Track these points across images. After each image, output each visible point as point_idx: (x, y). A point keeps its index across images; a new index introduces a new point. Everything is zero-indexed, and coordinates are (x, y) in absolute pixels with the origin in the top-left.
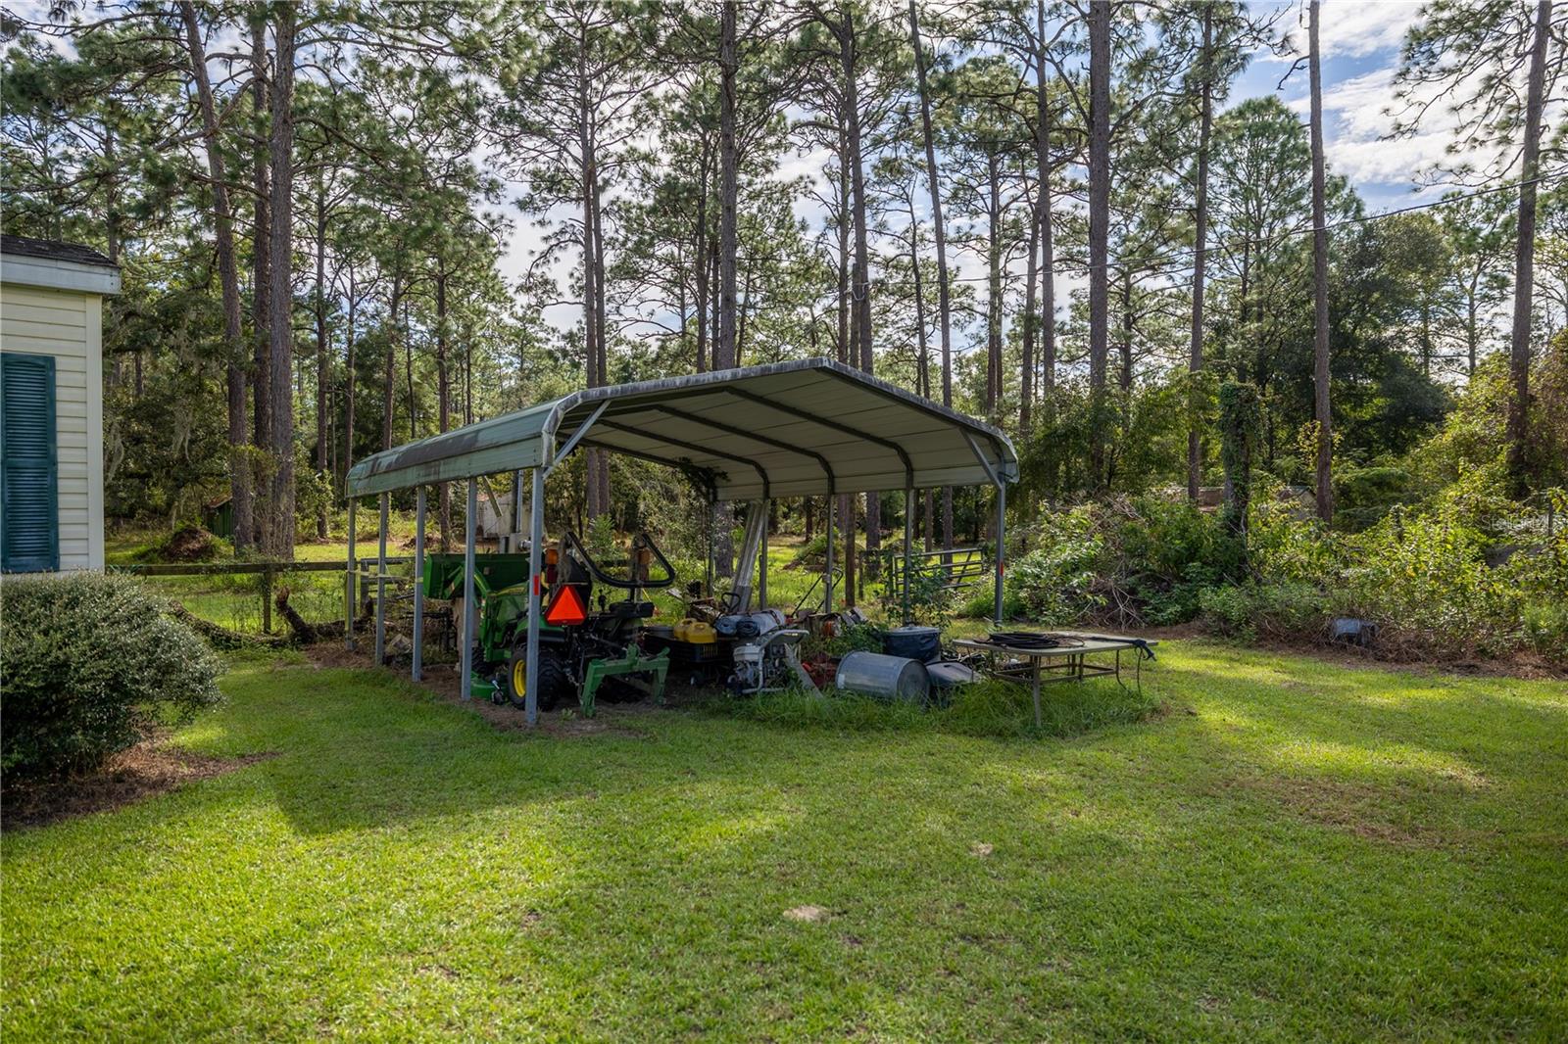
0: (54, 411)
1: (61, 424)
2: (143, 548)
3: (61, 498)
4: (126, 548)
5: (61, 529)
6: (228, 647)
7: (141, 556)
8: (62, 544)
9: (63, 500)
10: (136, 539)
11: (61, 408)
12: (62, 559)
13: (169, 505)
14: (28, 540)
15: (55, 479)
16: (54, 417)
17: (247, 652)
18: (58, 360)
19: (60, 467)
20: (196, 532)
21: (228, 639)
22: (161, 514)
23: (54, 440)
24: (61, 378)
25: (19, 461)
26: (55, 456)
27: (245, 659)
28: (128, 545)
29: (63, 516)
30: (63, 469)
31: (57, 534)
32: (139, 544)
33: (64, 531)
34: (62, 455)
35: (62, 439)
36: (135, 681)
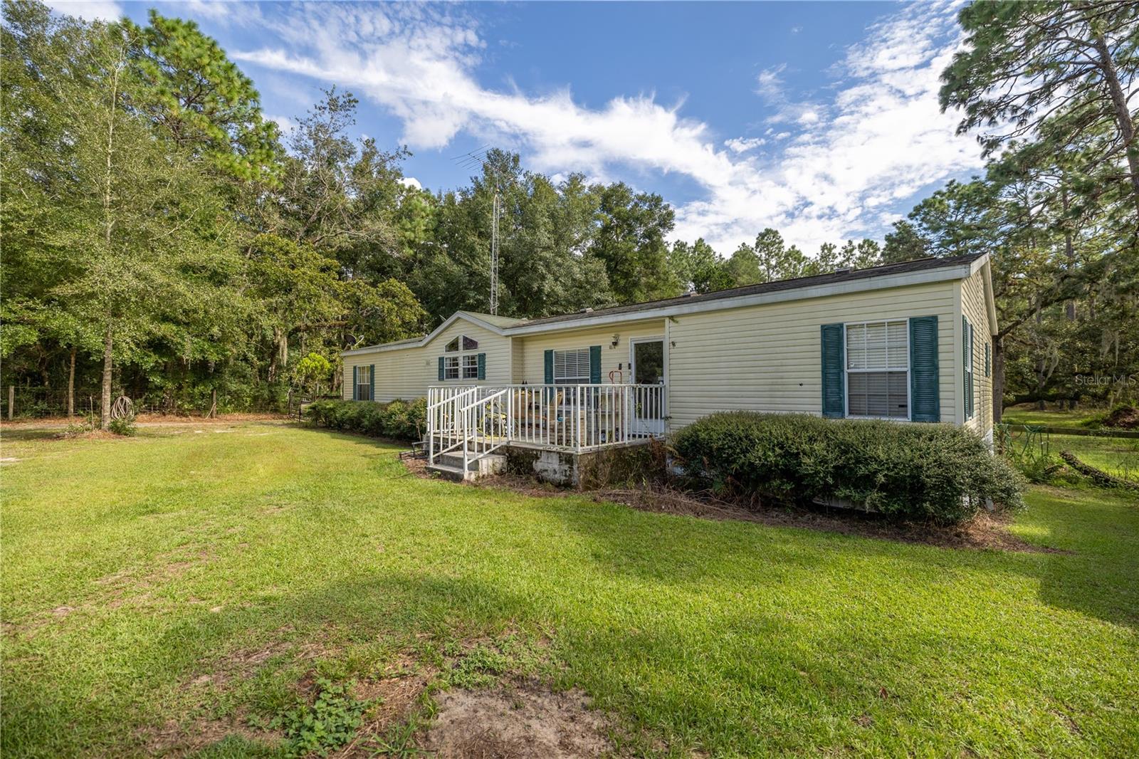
0: (937, 342)
1: (941, 348)
2: (1089, 419)
3: (941, 386)
4: (1078, 419)
5: (941, 401)
6: (1106, 486)
7: (1087, 424)
8: (941, 409)
9: (942, 387)
10: (1086, 413)
11: (940, 341)
12: (942, 416)
13: (1107, 392)
14: (925, 406)
15: (938, 376)
16: (937, 345)
17: (1122, 491)
18: (939, 317)
19: (940, 370)
20: (1132, 410)
21: (1107, 481)
22: (1102, 398)
23: (937, 357)
24: (940, 326)
25: (920, 368)
26: (938, 365)
27: (1116, 495)
28: (1080, 417)
29: (942, 395)
30: (942, 371)
31: (939, 404)
32: (1086, 417)
33: (942, 402)
34: (941, 364)
35: (941, 356)
36: (961, 484)
